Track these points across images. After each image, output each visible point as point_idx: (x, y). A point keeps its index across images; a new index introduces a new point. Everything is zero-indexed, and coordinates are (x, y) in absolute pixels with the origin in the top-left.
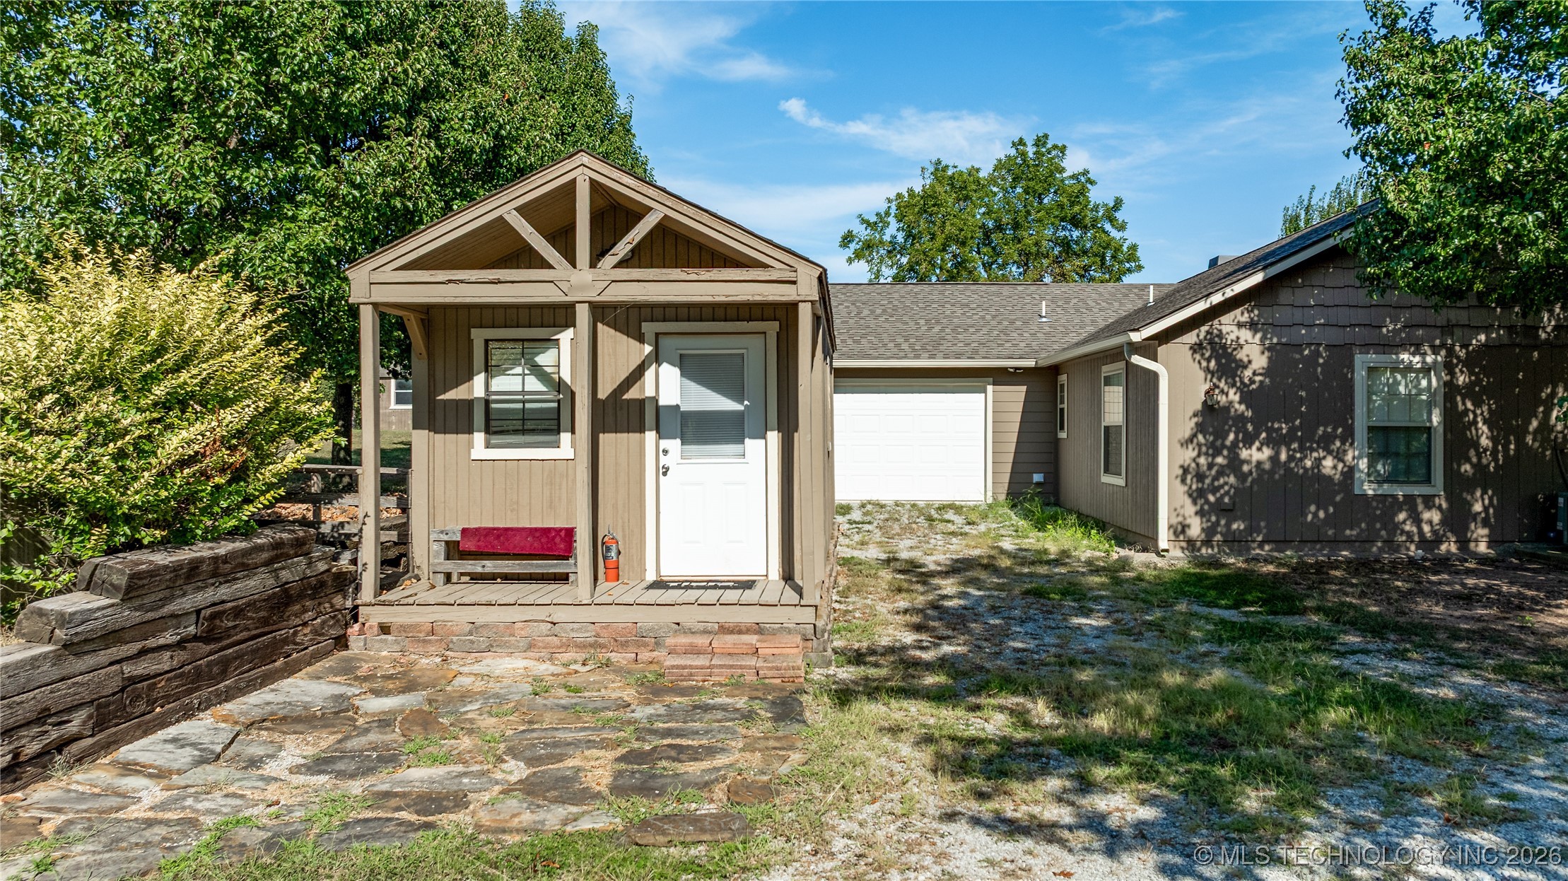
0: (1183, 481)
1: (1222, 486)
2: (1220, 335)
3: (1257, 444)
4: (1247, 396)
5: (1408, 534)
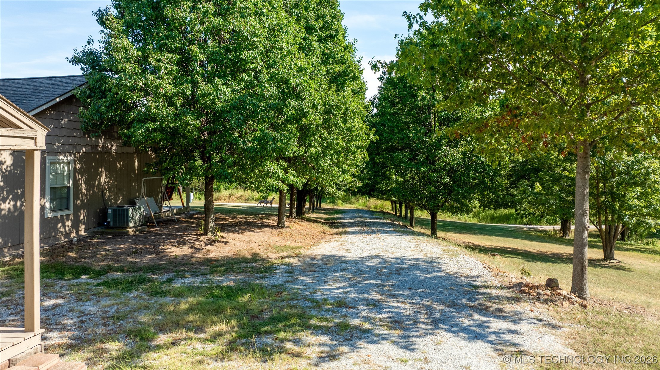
3: (8, 201)
4: (4, 178)
5: (62, 232)
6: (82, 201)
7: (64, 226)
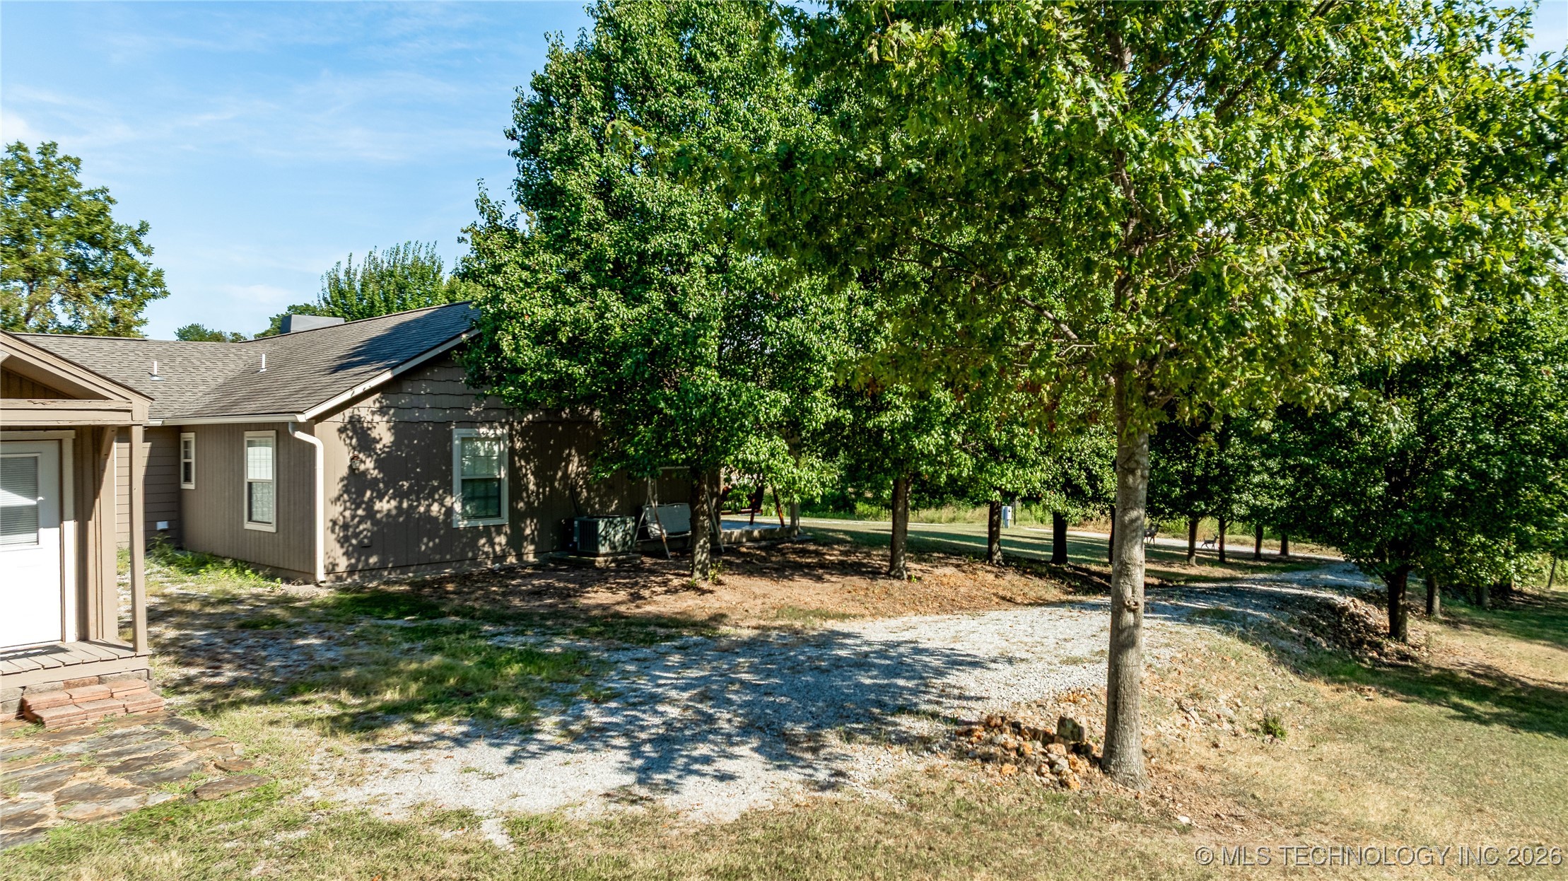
0: (333, 531)
1: (361, 532)
2: (359, 420)
3: (387, 498)
4: (380, 464)
5: (487, 554)
6: (529, 504)
7: (492, 544)
